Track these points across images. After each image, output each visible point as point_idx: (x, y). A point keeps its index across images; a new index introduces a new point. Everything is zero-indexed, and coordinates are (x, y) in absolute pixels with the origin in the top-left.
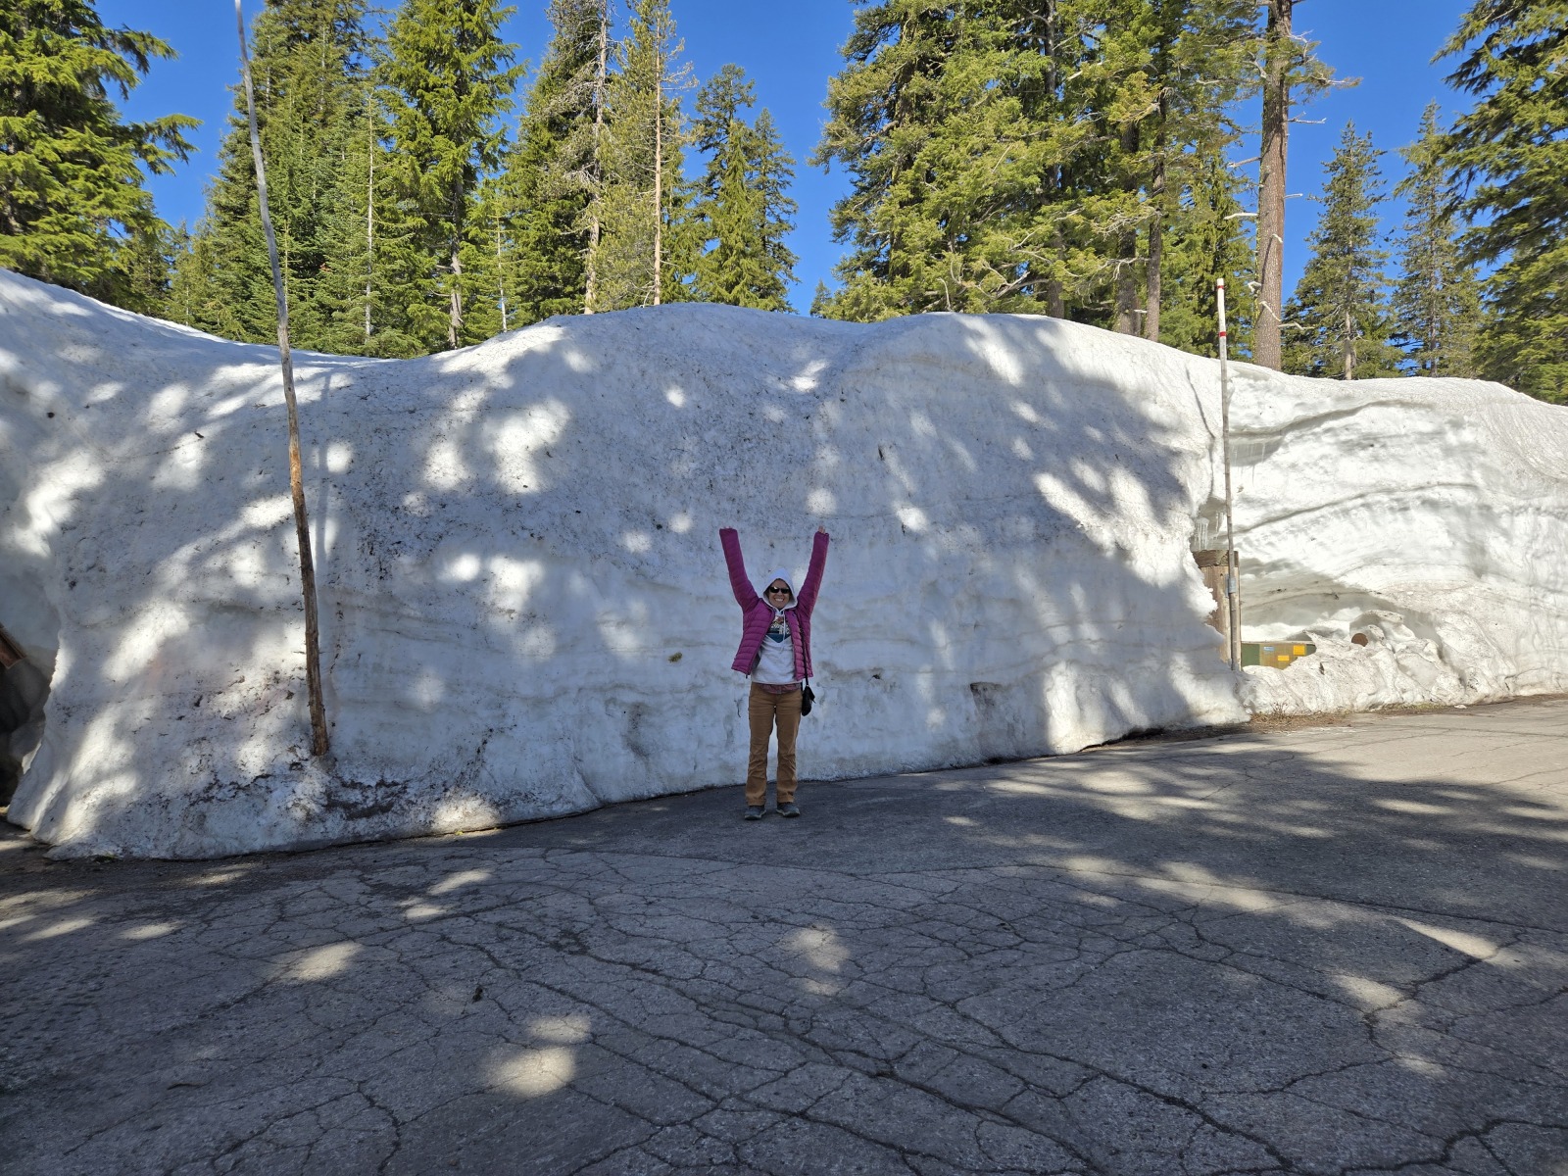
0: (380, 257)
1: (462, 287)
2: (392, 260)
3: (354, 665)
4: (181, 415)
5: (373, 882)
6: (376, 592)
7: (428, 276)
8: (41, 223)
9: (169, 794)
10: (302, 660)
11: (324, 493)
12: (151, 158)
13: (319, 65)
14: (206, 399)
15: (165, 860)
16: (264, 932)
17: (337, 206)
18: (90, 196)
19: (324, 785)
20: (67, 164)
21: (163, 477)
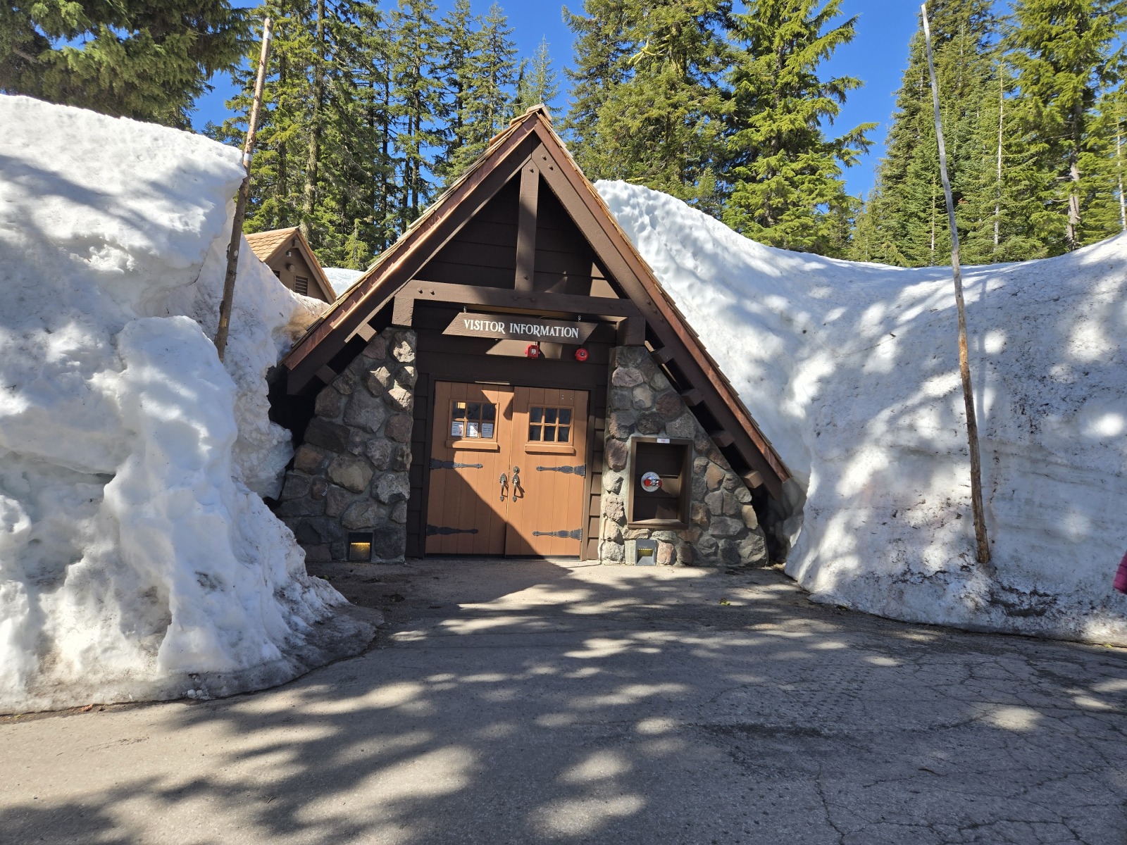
0: (1007, 183)
1: (1080, 190)
2: (1017, 182)
3: (1010, 498)
4: (881, 323)
5: (1038, 668)
6: (1028, 443)
7: (1047, 188)
8: (784, 217)
9: (879, 573)
10: (968, 491)
11: (983, 369)
12: (846, 158)
13: (959, 53)
14: (897, 311)
15: (878, 616)
16: (962, 683)
17: (973, 153)
18: (811, 192)
19: (987, 585)
20: (799, 176)
21: (870, 366)
